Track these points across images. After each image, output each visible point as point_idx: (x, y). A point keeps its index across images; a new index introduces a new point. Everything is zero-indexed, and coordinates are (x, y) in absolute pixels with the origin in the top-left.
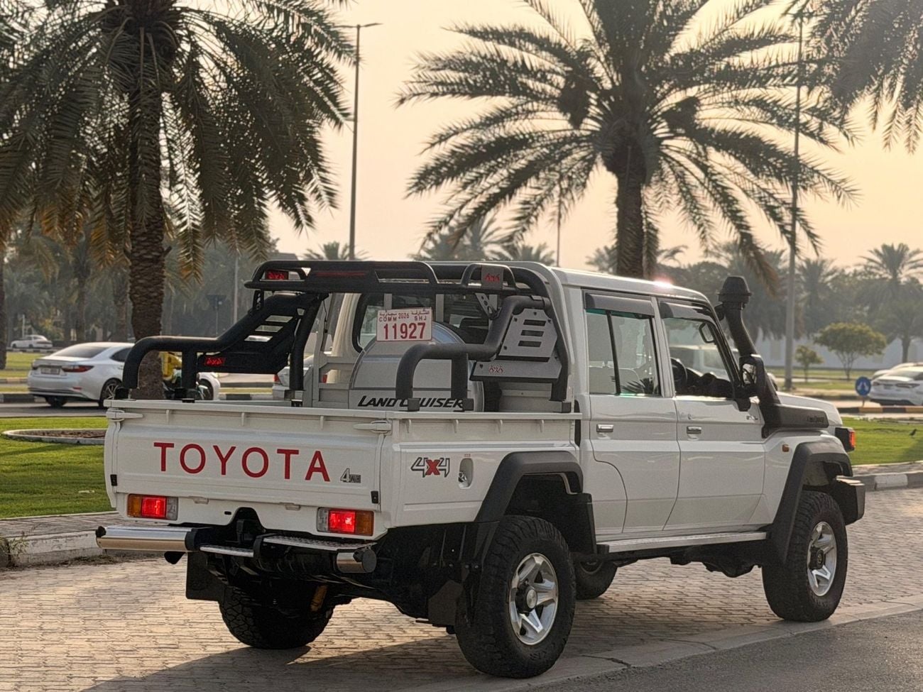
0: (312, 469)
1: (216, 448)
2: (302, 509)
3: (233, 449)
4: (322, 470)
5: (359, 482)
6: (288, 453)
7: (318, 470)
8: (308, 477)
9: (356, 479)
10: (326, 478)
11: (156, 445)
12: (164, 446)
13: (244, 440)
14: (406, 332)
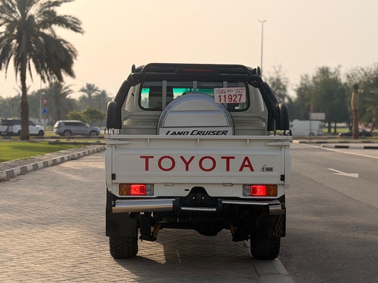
0: (243, 166)
1: (182, 158)
2: (234, 186)
3: (193, 158)
4: (250, 166)
5: (272, 170)
6: (228, 159)
7: (247, 166)
8: (241, 170)
9: (270, 169)
10: (252, 170)
11: (142, 157)
12: (147, 158)
13: (199, 154)
14: (231, 99)
